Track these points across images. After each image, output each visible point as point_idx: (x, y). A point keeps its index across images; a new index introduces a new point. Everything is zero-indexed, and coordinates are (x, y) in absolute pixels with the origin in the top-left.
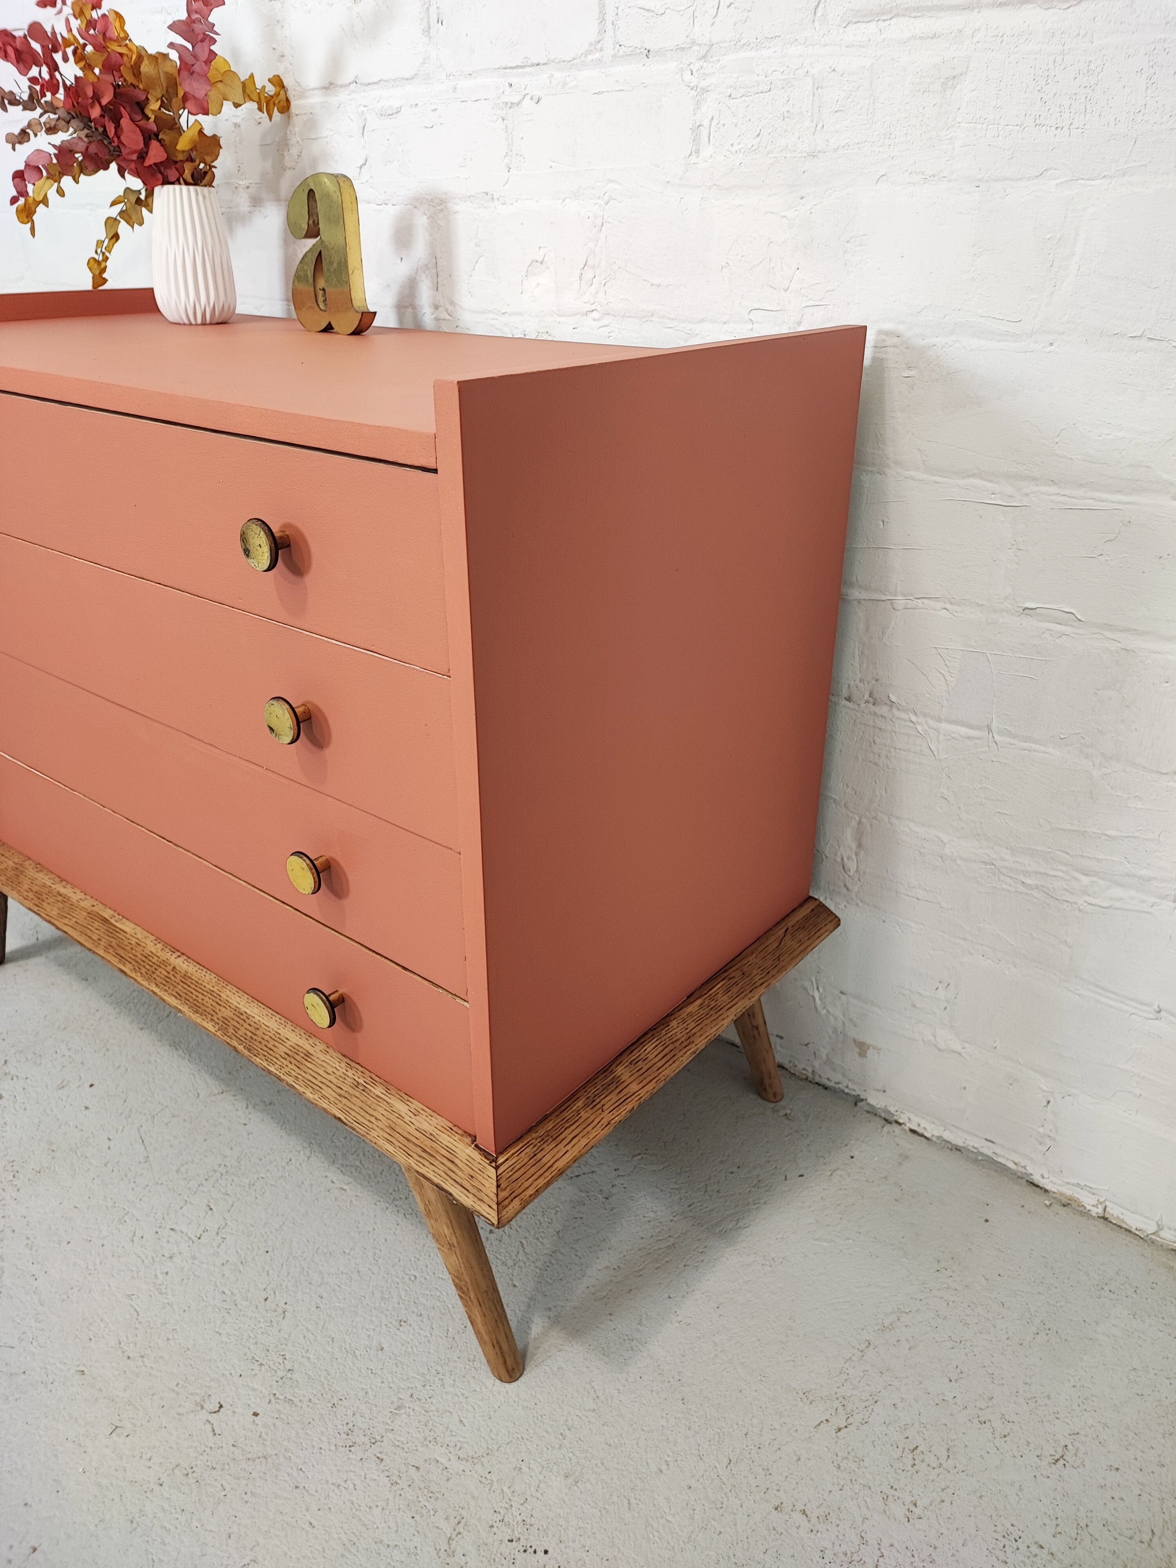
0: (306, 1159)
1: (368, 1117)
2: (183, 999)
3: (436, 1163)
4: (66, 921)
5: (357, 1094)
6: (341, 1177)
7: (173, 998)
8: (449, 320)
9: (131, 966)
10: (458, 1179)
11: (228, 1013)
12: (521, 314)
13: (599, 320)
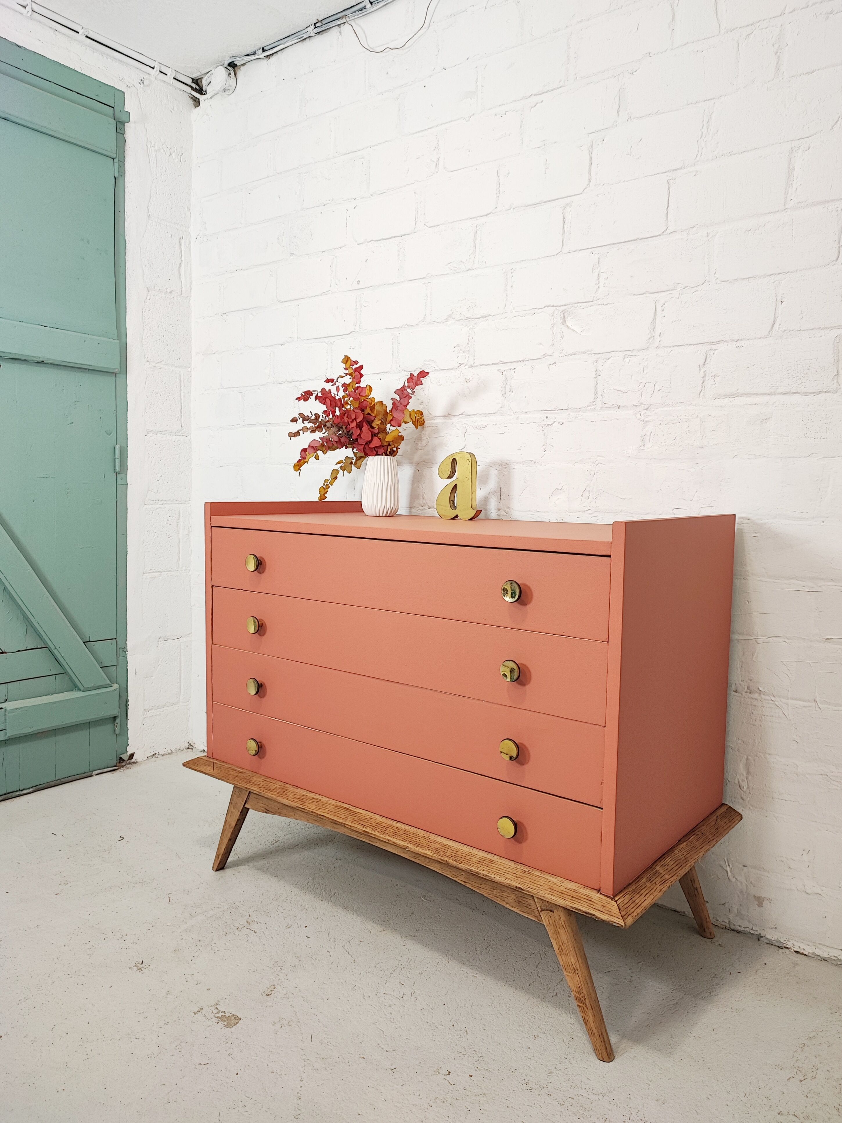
0: (447, 962)
1: (536, 885)
2: (407, 841)
3: (581, 902)
4: (323, 811)
5: (526, 876)
6: (471, 970)
7: (402, 841)
8: (506, 515)
9: (370, 829)
10: (596, 908)
11: (437, 846)
12: (548, 512)
13: (592, 514)
